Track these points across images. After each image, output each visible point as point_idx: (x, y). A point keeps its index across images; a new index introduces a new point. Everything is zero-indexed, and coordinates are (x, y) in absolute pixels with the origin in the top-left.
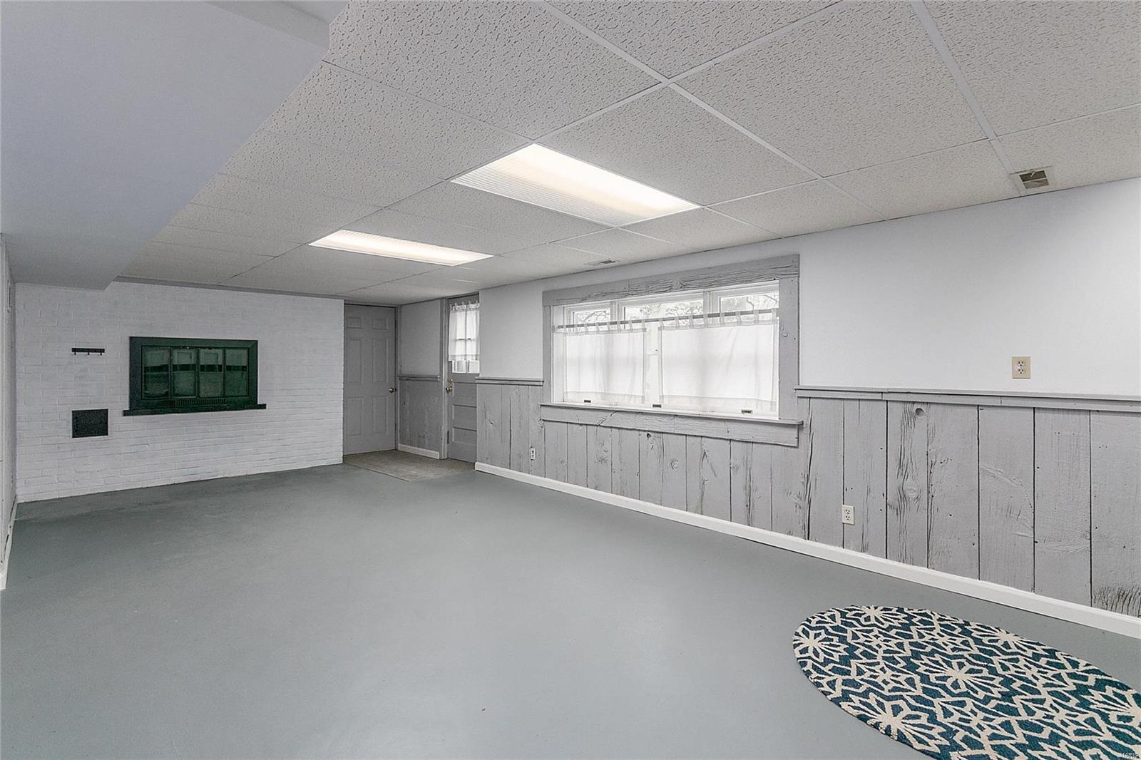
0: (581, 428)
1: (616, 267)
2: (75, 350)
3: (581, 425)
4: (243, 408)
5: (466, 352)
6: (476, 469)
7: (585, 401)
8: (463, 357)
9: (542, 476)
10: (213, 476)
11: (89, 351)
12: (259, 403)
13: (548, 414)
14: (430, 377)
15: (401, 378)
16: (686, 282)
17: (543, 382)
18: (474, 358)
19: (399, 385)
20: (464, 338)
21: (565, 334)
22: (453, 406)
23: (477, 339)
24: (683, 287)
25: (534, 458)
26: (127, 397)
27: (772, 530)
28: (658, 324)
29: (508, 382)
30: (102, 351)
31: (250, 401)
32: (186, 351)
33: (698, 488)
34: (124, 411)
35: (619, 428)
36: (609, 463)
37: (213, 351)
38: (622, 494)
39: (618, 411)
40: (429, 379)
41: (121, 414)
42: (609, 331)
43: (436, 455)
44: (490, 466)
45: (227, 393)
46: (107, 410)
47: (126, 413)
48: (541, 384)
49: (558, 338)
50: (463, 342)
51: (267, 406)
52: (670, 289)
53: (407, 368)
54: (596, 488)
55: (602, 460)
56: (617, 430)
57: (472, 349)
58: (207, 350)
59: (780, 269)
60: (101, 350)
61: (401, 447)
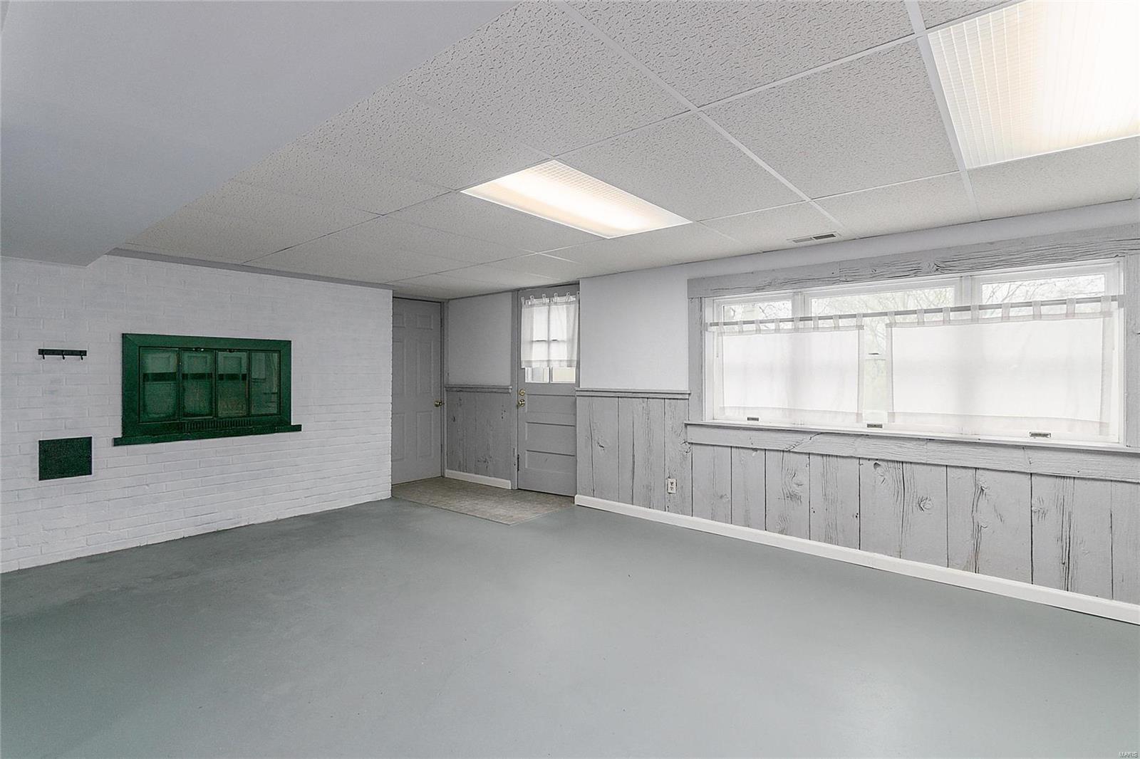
0: (754, 453)
1: (838, 242)
2: (42, 352)
3: (755, 450)
4: (272, 431)
5: (549, 357)
6: (576, 503)
7: (748, 419)
8: (546, 363)
9: (687, 515)
10: (235, 524)
11: (63, 353)
12: (292, 424)
13: (695, 435)
14: (494, 387)
15: (449, 389)
16: (944, 264)
17: (689, 394)
18: (565, 363)
19: (445, 398)
20: (547, 339)
21: (722, 334)
22: (526, 424)
23: (570, 341)
24: (939, 269)
25: (674, 491)
26: (120, 418)
27: (1113, 598)
28: (887, 319)
29: (630, 395)
30: (82, 353)
31: (280, 422)
32: (199, 355)
33: (969, 538)
34: (115, 439)
35: (822, 455)
36: (805, 502)
37: (234, 354)
38: (829, 540)
39: (822, 433)
40: (494, 390)
41: (111, 443)
42: (796, 330)
43: (507, 484)
44: (600, 500)
45: (253, 412)
46: (91, 438)
47: (117, 442)
48: (687, 397)
49: (710, 338)
50: (545, 346)
51: (302, 428)
52: (917, 272)
53: (457, 376)
54: (781, 532)
55: (792, 496)
56: (820, 458)
57: (561, 353)
58: (226, 354)
59: (1126, 242)
60: (81, 351)
61: (449, 473)
